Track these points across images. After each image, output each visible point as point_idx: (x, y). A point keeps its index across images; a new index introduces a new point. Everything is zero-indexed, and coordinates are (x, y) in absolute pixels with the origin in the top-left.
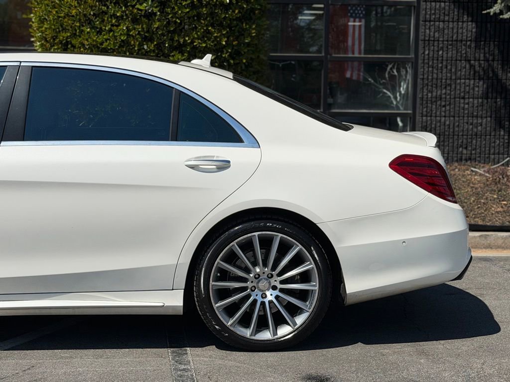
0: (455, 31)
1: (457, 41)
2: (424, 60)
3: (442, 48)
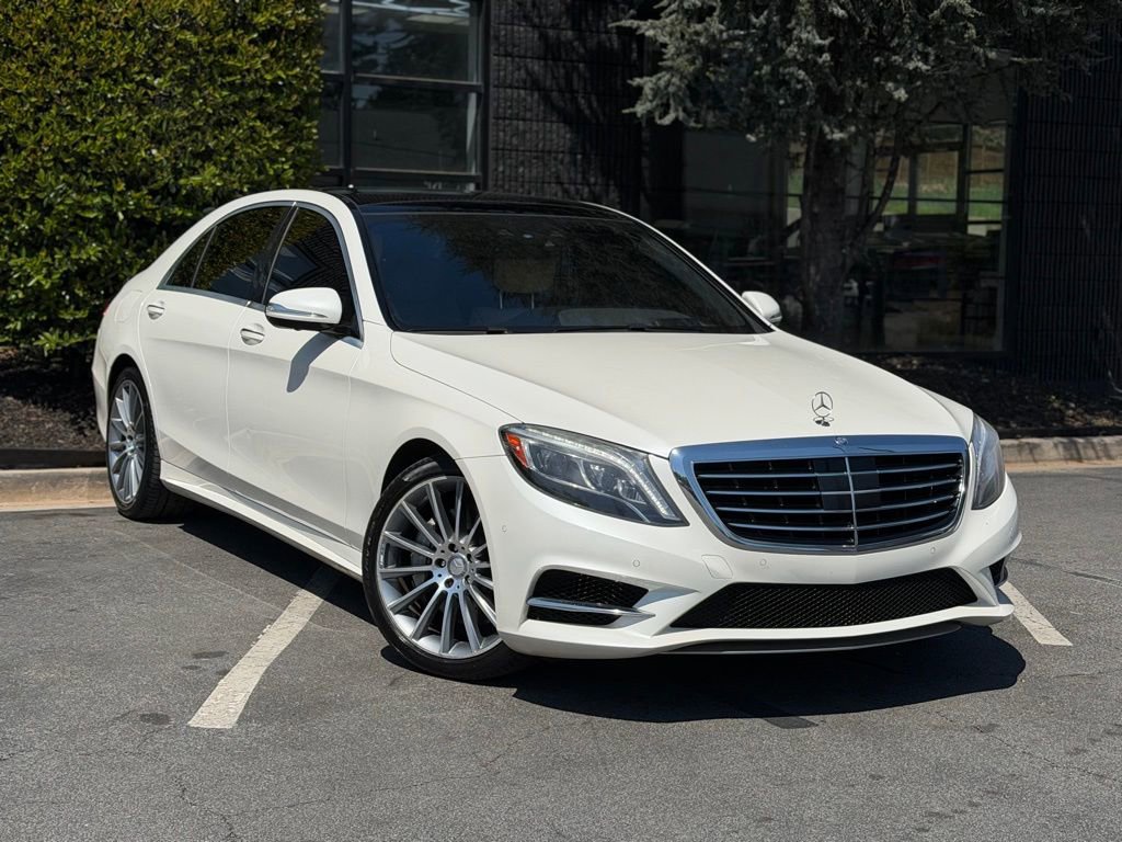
0: (541, 136)
1: (543, 151)
2: (497, 180)
3: (522, 163)
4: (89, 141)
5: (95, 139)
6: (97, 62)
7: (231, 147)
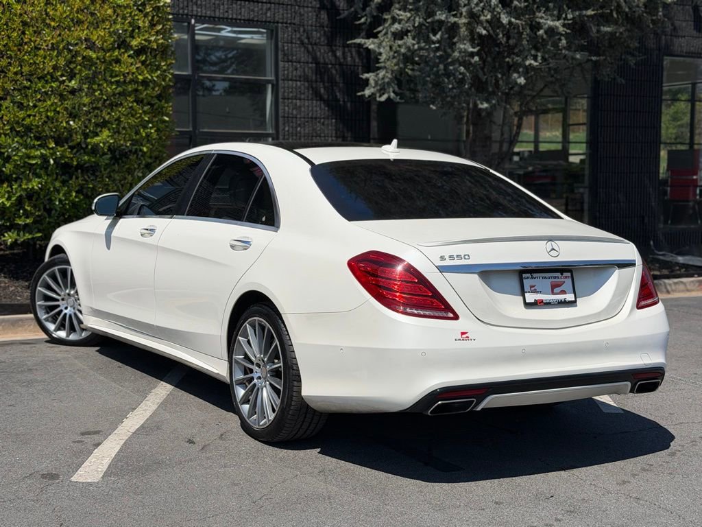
0: (310, 109)
1: (312, 118)
2: (284, 136)
3: (300, 125)
4: (32, 117)
5: (35, 116)
6: (36, 70)
7: (118, 119)
